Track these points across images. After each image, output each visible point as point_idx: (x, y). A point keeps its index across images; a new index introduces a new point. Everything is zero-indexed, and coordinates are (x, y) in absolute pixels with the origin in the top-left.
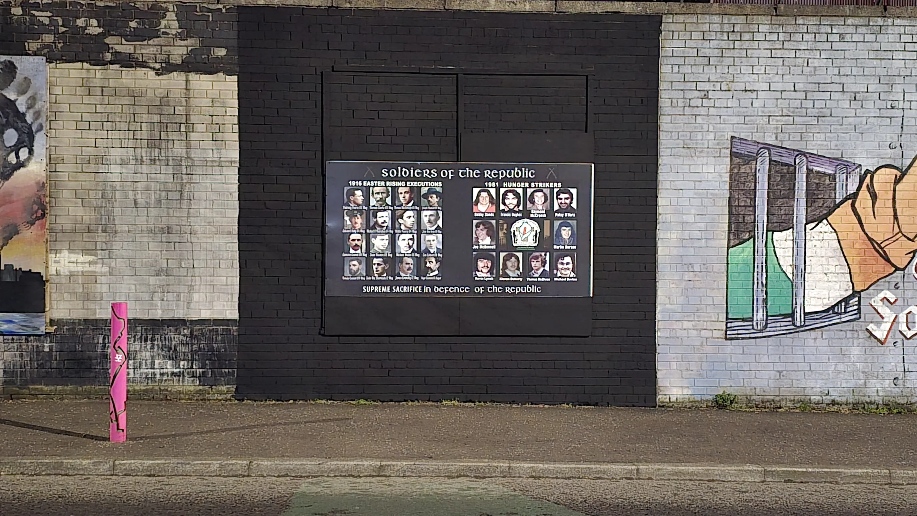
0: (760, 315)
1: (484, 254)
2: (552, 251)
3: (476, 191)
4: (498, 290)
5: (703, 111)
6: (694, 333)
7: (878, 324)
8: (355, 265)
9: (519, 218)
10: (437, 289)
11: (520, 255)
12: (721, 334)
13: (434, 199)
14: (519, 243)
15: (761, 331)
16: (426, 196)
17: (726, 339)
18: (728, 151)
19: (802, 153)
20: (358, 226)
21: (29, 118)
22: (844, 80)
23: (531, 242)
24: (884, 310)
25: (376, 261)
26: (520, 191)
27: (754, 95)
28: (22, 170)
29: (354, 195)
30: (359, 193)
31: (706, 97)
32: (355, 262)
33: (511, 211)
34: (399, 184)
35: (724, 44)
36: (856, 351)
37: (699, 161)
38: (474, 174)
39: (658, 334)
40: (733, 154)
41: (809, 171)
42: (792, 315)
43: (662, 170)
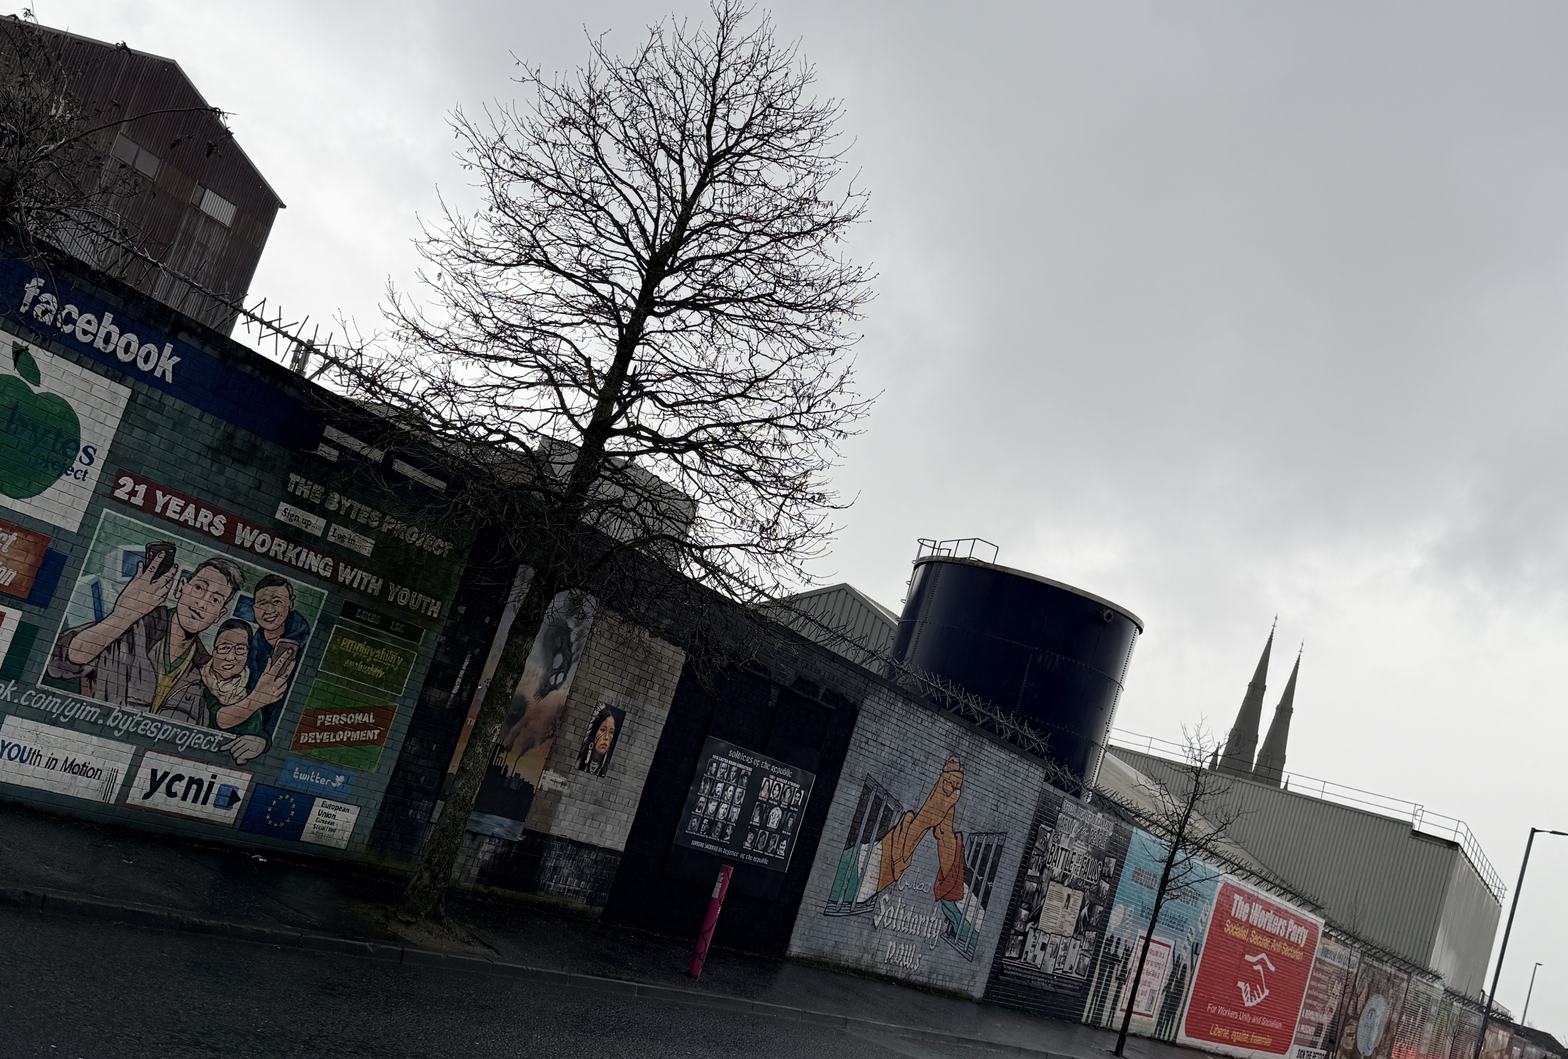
0: (840, 901)
1: (753, 829)
2: (781, 834)
3: (765, 779)
4: (750, 858)
5: (863, 752)
6: (814, 908)
7: (878, 915)
8: (695, 822)
9: (776, 806)
10: (725, 851)
11: (767, 833)
12: (822, 910)
13: (745, 781)
14: (770, 825)
15: (838, 912)
16: (743, 777)
17: (825, 915)
18: (863, 783)
19: (888, 794)
20: (706, 791)
21: (573, 649)
22: (915, 750)
23: (774, 826)
24: (883, 907)
25: (705, 821)
26: (782, 785)
27: (883, 748)
28: (554, 692)
29: (712, 766)
30: (715, 765)
31: (867, 743)
32: (695, 820)
33: (774, 800)
34: (734, 764)
35: (884, 709)
36: (866, 932)
37: (853, 786)
38: (767, 766)
39: (802, 906)
40: (865, 786)
41: (887, 806)
42: (851, 903)
43: (838, 787)
